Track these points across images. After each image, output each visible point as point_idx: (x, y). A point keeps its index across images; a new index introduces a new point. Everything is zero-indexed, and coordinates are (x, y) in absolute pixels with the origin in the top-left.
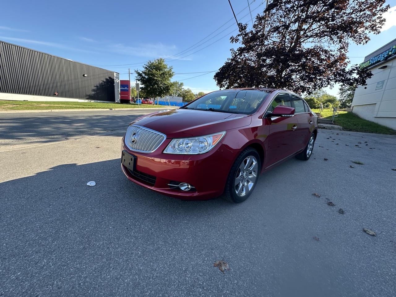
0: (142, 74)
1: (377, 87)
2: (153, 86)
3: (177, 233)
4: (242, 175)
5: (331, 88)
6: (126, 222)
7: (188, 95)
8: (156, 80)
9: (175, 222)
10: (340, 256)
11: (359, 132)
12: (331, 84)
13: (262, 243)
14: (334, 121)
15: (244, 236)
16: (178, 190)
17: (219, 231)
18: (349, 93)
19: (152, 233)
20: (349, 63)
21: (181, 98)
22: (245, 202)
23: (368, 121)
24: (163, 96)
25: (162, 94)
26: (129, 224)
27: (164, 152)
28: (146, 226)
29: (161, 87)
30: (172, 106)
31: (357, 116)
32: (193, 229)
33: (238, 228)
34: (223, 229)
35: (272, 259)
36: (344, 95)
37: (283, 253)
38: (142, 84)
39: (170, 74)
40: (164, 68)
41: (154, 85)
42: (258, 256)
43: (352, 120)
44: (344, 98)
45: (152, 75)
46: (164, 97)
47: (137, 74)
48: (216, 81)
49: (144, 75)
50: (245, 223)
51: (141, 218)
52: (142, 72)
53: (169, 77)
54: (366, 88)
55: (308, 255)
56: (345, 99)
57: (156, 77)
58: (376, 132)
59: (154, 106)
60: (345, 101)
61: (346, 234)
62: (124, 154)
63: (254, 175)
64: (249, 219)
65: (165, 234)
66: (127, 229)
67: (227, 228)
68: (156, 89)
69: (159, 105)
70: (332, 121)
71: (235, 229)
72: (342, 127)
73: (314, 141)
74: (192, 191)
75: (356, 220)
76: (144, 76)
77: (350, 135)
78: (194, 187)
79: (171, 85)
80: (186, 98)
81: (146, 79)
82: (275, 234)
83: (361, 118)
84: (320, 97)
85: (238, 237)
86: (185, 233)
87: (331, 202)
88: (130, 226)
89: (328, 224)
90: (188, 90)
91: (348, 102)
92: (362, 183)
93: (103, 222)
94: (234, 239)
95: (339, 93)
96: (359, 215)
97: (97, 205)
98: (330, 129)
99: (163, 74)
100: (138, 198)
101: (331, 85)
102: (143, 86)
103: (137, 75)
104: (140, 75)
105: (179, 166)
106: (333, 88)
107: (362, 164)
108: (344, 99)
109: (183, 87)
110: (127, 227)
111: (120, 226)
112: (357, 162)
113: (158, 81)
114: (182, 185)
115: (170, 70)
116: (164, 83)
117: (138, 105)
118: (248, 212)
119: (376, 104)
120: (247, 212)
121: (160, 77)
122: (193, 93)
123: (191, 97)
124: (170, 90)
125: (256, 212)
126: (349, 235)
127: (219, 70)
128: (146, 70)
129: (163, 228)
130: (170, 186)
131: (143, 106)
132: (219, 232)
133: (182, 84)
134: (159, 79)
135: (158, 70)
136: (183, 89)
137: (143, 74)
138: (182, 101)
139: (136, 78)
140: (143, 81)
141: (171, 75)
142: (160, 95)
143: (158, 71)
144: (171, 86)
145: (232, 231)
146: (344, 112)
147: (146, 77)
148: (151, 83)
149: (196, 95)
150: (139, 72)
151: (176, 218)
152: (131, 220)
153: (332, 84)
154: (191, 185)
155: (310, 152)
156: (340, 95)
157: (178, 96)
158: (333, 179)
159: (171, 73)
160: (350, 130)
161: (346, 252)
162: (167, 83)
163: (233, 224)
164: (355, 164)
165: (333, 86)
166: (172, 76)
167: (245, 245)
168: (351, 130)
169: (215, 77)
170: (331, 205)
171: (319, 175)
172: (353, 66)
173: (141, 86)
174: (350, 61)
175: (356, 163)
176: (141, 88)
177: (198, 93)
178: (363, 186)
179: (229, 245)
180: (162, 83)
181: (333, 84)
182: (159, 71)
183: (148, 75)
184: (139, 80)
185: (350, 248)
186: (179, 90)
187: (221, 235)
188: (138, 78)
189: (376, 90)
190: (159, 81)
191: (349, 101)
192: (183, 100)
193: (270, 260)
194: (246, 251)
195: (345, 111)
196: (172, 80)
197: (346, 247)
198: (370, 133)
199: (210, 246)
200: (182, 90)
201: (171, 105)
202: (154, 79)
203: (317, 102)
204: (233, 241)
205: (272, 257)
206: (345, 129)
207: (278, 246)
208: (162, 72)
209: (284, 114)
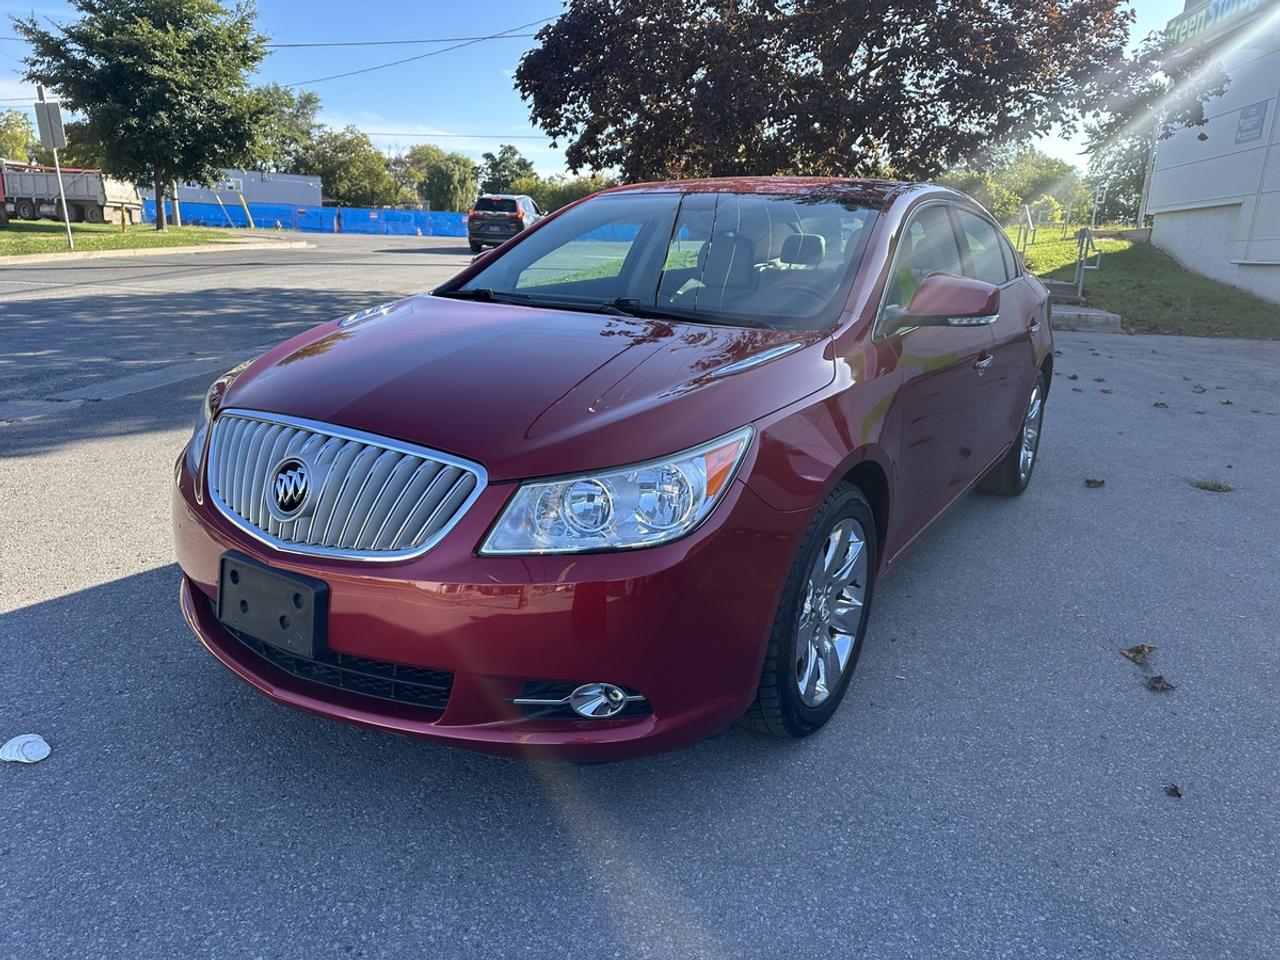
0: (63, 43)
1: (1240, 129)
2: (141, 114)
3: (591, 920)
4: (813, 610)
5: (1067, 135)
6: (324, 918)
7: (351, 161)
8: (162, 80)
9: (561, 873)
10: (1238, 889)
11: (1187, 338)
12: (1066, 119)
13: (956, 895)
14: (1084, 287)
15: (878, 881)
16: (567, 718)
17: (769, 876)
18: (1127, 146)
19: (478, 946)
20: (1129, 22)
21: (316, 183)
22: (831, 724)
23: (1214, 282)
24: (211, 173)
25: (203, 166)
26: (345, 922)
27: (484, 550)
28: (432, 918)
29: (194, 121)
30: (263, 231)
31: (1171, 258)
32: (657, 889)
33: (840, 848)
34: (784, 867)
35: (1010, 951)
36: (1105, 155)
37: (1043, 919)
38: (73, 107)
39: (245, 47)
40: (205, 10)
41: (154, 111)
42: (956, 950)
43: (1154, 281)
44: (1109, 172)
45: (129, 50)
46: (215, 179)
47: (34, 46)
48: (524, 98)
49: (77, 51)
50: (861, 823)
51: (393, 886)
52: (67, 31)
53: (238, 67)
54: (1203, 137)
55: (1134, 910)
56: (1111, 177)
57: (160, 64)
58: (1250, 332)
59: (160, 234)
60: (1110, 187)
61: (1237, 801)
62: (234, 574)
63: (854, 600)
64: (872, 800)
65: (542, 938)
66: (349, 949)
67: (799, 857)
68: (163, 133)
69: (184, 223)
70: (1076, 287)
71: (833, 856)
72: (1118, 317)
73: (1042, 405)
74: (631, 714)
75: (1257, 737)
76: (79, 56)
77: (1154, 352)
78: (639, 697)
79: (253, 108)
80: (341, 179)
81: (95, 74)
82: (992, 845)
83: (1187, 271)
84: (1007, 167)
85: (856, 889)
86: (630, 917)
87: (1161, 677)
88: (356, 932)
89: (1168, 769)
90: (349, 137)
91: (1122, 191)
92: (1246, 578)
93: (206, 943)
94: (841, 900)
95: (1086, 147)
96: (1264, 716)
97: (123, 860)
98: (1074, 330)
99: (200, 44)
100: (325, 788)
101: (1064, 123)
102: (80, 116)
103: (30, 50)
104: (49, 47)
105: (520, 606)
106: (1073, 135)
107: (1228, 490)
108: (1108, 175)
109: (317, 120)
110: (340, 941)
111: (307, 944)
112: (1209, 481)
113: (173, 86)
114: (583, 699)
115: (243, 21)
116: (212, 102)
117: (63, 230)
118: (859, 773)
119: (1240, 204)
120: (855, 774)
121: (182, 66)
122: (378, 154)
123: (370, 173)
124: (250, 137)
125: (890, 768)
126: (1249, 801)
127: (539, 36)
128: (90, 23)
129: (517, 911)
130: (523, 705)
131: (93, 237)
132: (771, 880)
133: (308, 101)
134: (182, 76)
135: (170, 27)
136: (320, 126)
137: (72, 46)
138: (319, 200)
139: (27, 68)
140: (79, 85)
141: (247, 55)
142: (190, 169)
143: (167, 32)
144: (255, 115)
145: (824, 867)
146: (1119, 243)
147: (96, 63)
148: (127, 101)
149: (398, 162)
150: (45, 34)
151: (558, 853)
152: (345, 902)
153: (1071, 117)
154: (628, 691)
155: (1030, 454)
156: (1088, 157)
157: (295, 170)
158: (1140, 570)
159: (250, 39)
160: (1154, 329)
161: (1253, 868)
162: (228, 101)
163: (815, 836)
164: (1203, 492)
165: (1073, 127)
166: (254, 59)
167: (896, 917)
168: (1155, 327)
169: (520, 75)
170: (1163, 689)
171: (1083, 560)
172: (1152, 36)
173: (67, 117)
174: (1133, 12)
175: (1205, 487)
176: (69, 129)
177: (405, 153)
178: (1251, 591)
179: (831, 928)
180: (198, 101)
181: (1074, 118)
182: (178, 28)
183: (105, 50)
184: (48, 81)
185: (1263, 852)
186: (298, 135)
187: (784, 896)
188: (38, 67)
189: (1237, 142)
190: (180, 88)
191: (1126, 184)
192: (325, 193)
193: (1004, 955)
194: (904, 940)
195: (1120, 236)
196: (254, 80)
197: (1248, 849)
198: (1226, 337)
199: (758, 951)
200: (316, 134)
201: (258, 225)
202: (149, 80)
203: (998, 193)
204: (843, 911)
205: (1008, 943)
206: (1134, 324)
207: (1019, 896)
208: (191, 34)
209: (958, 316)
